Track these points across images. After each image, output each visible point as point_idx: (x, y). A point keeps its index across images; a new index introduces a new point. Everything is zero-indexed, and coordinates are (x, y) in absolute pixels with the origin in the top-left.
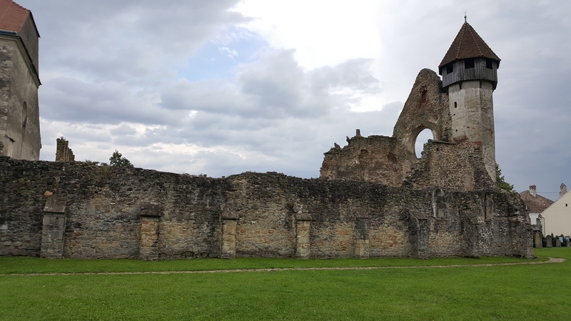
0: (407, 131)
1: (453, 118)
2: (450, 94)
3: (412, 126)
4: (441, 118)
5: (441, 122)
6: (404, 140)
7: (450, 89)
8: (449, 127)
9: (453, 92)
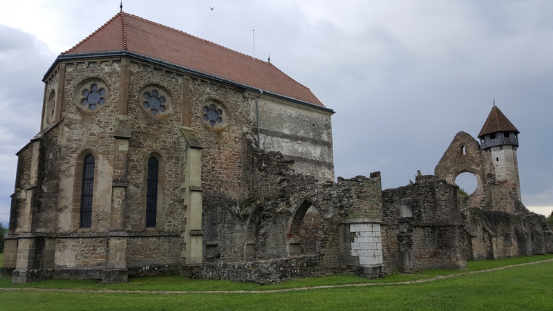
0: (450, 173)
1: (496, 167)
2: (493, 152)
3: (455, 170)
4: (482, 166)
5: (483, 169)
7: (492, 149)
8: (492, 173)
9: (495, 151)
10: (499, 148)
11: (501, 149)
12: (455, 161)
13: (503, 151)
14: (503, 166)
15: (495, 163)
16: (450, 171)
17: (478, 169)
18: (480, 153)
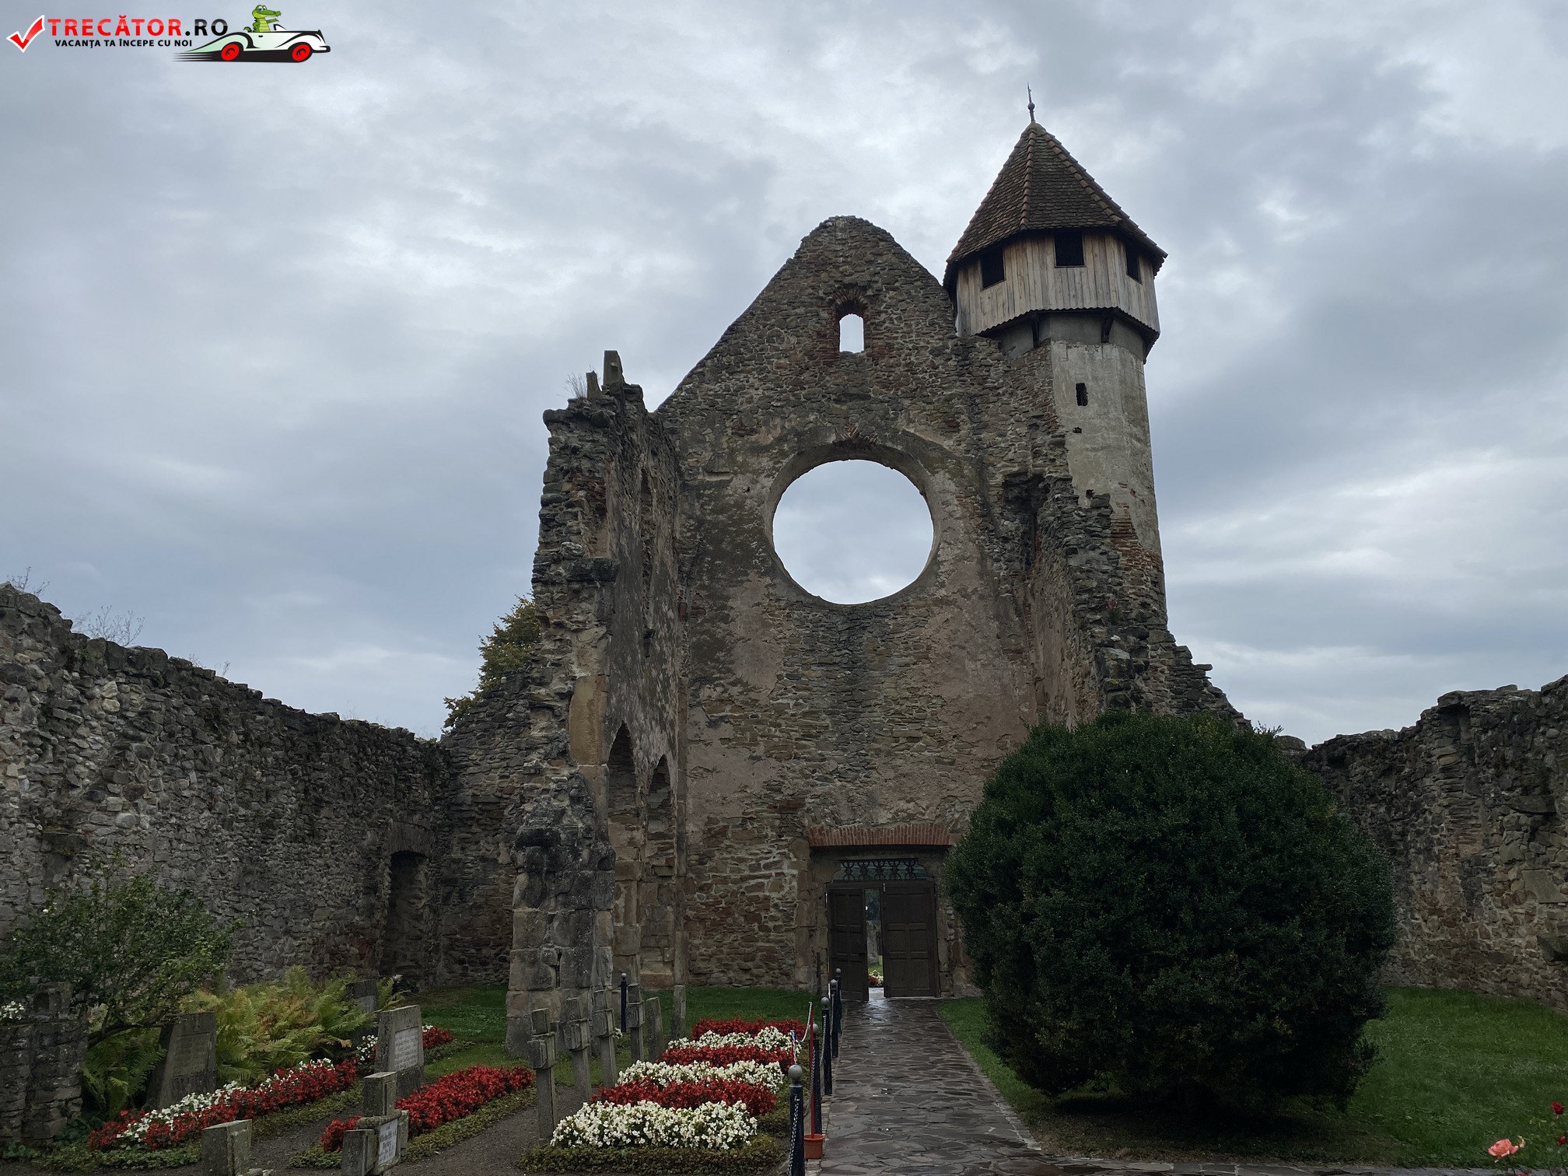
0: (759, 450)
1: (1072, 440)
2: (1057, 349)
3: (798, 434)
4: (976, 431)
5: (978, 446)
6: (739, 483)
7: (1054, 329)
8: (1049, 472)
9: (1070, 342)
10: (1092, 330)
11: (1105, 339)
12: (800, 385)
13: (1112, 352)
14: (1111, 437)
15: (1067, 411)
16: (766, 437)
17: (947, 444)
18: (965, 349)
